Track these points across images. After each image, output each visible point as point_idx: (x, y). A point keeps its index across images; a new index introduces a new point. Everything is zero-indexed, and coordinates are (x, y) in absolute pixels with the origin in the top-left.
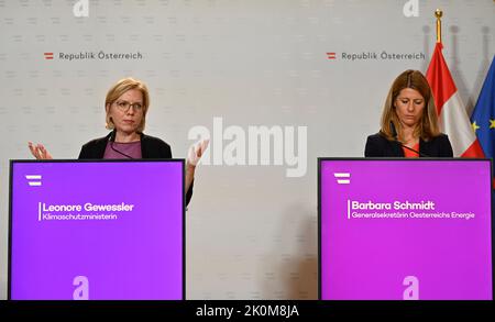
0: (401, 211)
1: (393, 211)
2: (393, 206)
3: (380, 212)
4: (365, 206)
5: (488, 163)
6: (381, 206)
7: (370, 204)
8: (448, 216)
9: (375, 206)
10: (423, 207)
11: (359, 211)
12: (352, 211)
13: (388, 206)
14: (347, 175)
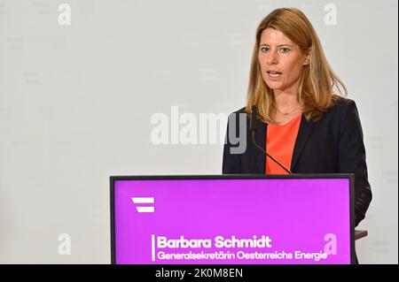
0: (224, 250)
1: (214, 249)
2: (213, 242)
3: (196, 251)
4: (175, 244)
5: (348, 180)
6: (197, 243)
7: (182, 240)
8: (289, 256)
9: (189, 243)
10: (254, 243)
11: (167, 250)
12: (157, 250)
13: (207, 243)
14: (151, 200)
